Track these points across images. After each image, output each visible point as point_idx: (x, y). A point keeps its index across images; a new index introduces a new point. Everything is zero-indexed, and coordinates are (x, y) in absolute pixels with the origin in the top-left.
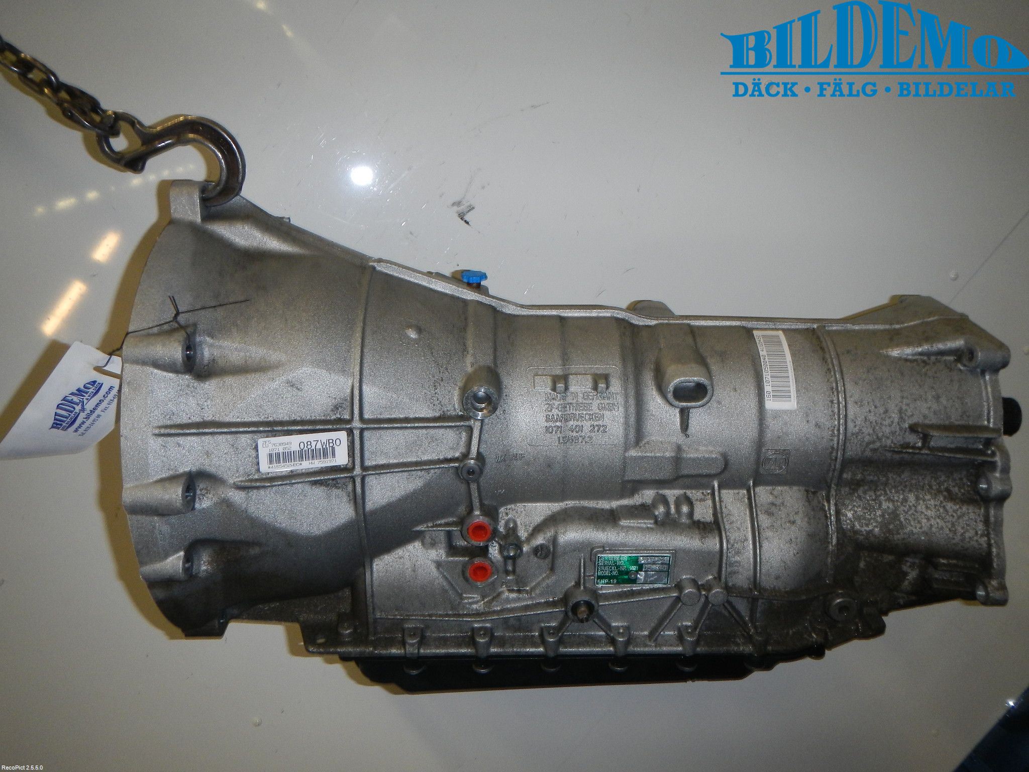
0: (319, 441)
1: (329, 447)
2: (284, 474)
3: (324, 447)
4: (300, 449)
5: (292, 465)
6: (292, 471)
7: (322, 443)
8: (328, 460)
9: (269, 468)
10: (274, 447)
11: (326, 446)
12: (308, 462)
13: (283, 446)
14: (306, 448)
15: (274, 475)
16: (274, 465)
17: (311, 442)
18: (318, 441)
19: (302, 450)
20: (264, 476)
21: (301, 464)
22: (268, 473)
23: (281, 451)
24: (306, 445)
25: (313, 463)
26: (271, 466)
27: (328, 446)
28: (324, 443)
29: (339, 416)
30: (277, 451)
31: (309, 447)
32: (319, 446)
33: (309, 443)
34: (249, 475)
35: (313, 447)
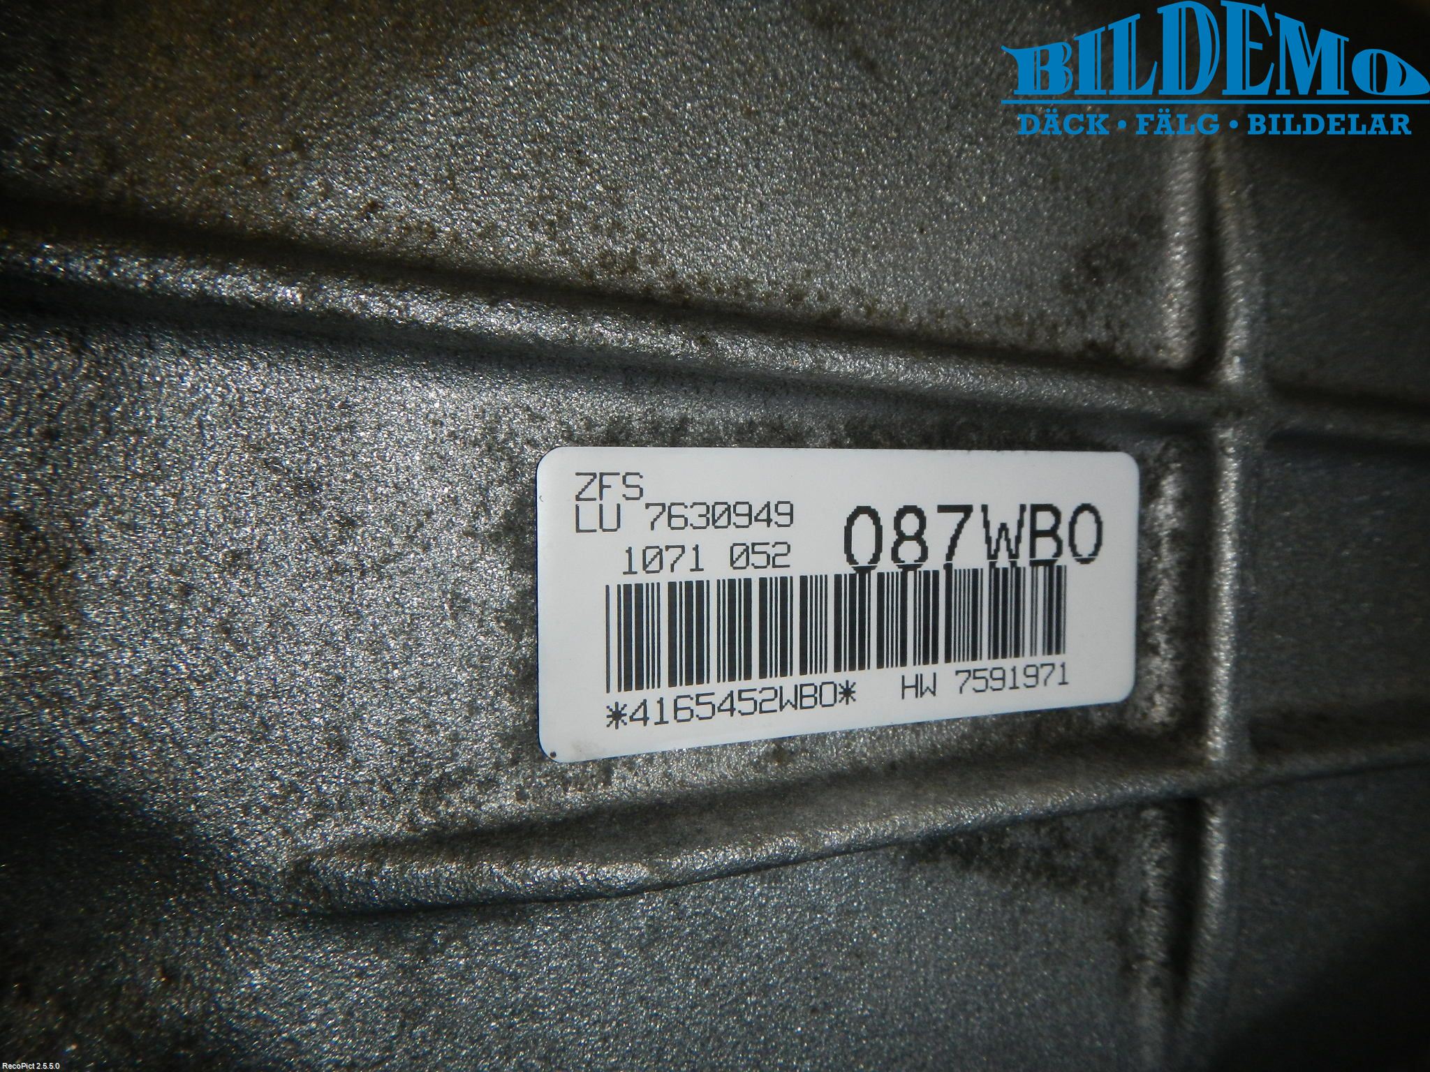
0: (977, 516)
1: (1035, 564)
2: (721, 772)
3: (1003, 561)
4: (848, 570)
5: (789, 695)
6: (780, 750)
7: (994, 534)
8: (1020, 663)
9: (616, 715)
10: (663, 535)
11: (1013, 556)
12: (893, 674)
13: (733, 535)
14: (886, 565)
15: (650, 783)
16: (650, 695)
17: (919, 513)
18: (967, 510)
19: (863, 571)
20: (574, 797)
21: (848, 692)
22: (606, 767)
23: (716, 570)
24: (889, 537)
25: (928, 682)
26: (631, 699)
27: (1024, 561)
28: (1003, 528)
29: (1104, 336)
30: (683, 574)
31: (909, 552)
32: (971, 555)
33: (910, 524)
34: (440, 787)
35: (935, 562)
